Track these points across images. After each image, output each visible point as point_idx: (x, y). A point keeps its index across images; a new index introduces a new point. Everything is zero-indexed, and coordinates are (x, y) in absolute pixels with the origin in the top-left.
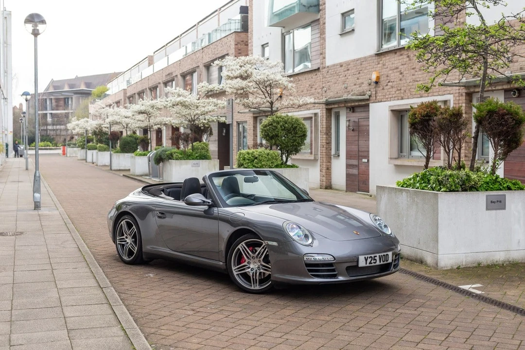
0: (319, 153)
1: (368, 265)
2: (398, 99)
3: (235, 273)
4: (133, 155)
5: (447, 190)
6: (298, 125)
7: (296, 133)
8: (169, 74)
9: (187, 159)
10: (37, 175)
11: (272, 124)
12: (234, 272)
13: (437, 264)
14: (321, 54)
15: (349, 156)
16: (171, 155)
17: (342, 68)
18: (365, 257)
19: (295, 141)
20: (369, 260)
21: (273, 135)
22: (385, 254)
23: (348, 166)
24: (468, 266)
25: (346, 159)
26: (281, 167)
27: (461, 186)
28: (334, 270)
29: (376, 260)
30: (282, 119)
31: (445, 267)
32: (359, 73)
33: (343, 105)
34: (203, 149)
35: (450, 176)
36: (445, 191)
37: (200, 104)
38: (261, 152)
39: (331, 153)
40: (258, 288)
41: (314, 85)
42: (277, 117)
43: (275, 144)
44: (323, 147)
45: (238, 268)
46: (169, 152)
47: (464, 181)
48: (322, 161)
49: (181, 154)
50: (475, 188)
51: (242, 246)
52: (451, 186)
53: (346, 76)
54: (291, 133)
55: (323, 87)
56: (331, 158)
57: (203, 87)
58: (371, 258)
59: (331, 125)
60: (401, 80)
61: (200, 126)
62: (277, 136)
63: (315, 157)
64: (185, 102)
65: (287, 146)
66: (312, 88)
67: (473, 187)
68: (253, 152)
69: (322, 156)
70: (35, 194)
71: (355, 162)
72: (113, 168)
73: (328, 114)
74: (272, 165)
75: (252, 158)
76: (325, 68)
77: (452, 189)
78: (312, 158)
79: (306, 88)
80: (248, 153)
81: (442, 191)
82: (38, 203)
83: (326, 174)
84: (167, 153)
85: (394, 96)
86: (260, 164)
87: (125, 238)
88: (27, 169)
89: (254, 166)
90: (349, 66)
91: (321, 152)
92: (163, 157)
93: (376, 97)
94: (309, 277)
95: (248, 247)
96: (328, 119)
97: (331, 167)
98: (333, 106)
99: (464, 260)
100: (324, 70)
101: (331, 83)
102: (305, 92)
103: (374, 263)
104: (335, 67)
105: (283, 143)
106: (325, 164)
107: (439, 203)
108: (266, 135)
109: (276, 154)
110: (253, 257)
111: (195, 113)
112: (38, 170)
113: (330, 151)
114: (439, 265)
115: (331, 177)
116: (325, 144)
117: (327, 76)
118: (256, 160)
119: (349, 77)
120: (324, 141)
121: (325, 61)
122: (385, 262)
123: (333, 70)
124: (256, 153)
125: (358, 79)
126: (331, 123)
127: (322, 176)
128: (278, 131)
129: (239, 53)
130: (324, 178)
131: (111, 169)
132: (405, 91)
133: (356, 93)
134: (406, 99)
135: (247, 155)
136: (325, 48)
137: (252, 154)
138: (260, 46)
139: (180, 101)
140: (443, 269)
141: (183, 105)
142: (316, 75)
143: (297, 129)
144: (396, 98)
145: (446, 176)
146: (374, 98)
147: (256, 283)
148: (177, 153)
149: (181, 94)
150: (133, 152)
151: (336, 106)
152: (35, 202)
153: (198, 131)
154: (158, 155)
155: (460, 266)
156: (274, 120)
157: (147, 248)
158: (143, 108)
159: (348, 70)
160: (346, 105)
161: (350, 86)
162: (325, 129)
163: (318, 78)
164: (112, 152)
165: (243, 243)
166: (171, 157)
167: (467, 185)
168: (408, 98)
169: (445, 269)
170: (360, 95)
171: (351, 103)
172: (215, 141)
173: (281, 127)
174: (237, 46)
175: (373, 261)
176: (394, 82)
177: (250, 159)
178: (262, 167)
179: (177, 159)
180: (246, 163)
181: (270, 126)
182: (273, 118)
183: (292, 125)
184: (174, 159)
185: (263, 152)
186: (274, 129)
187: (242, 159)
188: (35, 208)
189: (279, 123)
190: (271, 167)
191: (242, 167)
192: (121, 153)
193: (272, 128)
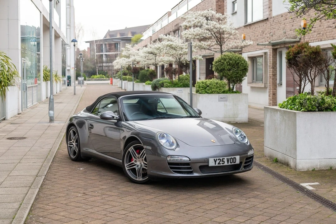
0: (268, 82)
1: (217, 165)
2: (318, 41)
3: (127, 169)
4: (144, 84)
5: (306, 110)
6: (240, 61)
7: (238, 68)
8: (177, 25)
9: (174, 87)
10: (52, 98)
11: (220, 61)
12: (126, 167)
13: (296, 167)
14: (269, 7)
15: (288, 85)
16: (163, 83)
17: (283, 18)
18: (214, 159)
19: (238, 73)
20: (218, 162)
21: (221, 69)
22: (233, 157)
23: (288, 92)
24: (322, 169)
25: (286, 87)
26: (227, 93)
27: (318, 107)
28: (190, 168)
29: (224, 161)
31: (302, 169)
32: (293, 21)
33: (283, 46)
34: (186, 80)
35: (308, 99)
36: (305, 111)
37: (184, 47)
38: (212, 82)
39: (276, 82)
40: (141, 179)
41: (265, 31)
42: (224, 55)
43: (224, 76)
44: (271, 78)
45: (128, 165)
46: (161, 82)
47: (320, 103)
48: (270, 88)
49: (170, 83)
50: (330, 109)
51: (131, 149)
52: (309, 107)
53: (285, 24)
54: (234, 67)
55: (271, 33)
56: (276, 86)
57: (185, 34)
58: (219, 160)
59: (276, 61)
60: (320, 26)
61: (183, 62)
63: (265, 86)
64: (171, 45)
65: (232, 77)
66: (263, 33)
67: (328, 108)
68: (207, 82)
69: (270, 85)
70: (50, 111)
71: (291, 89)
73: (274, 53)
74: (220, 92)
75: (205, 86)
76: (271, 18)
77: (309, 110)
78: (263, 86)
79: (260, 33)
80: (203, 83)
81: (302, 111)
82: (52, 118)
83: (273, 98)
84: (160, 82)
85: (316, 39)
86: (210, 91)
87: (72, 142)
88: (75, 94)
89: (206, 92)
90: (287, 16)
91: (269, 82)
92: (157, 85)
93: (304, 39)
94: (171, 173)
95: (136, 150)
96: (274, 56)
97: (276, 93)
98: (277, 47)
99: (319, 164)
100: (271, 20)
101: (276, 29)
102: (259, 36)
103: (222, 163)
104: (278, 17)
105: (229, 75)
106: (272, 91)
107: (297, 120)
109: (223, 83)
110: (138, 157)
111: (179, 53)
113: (276, 81)
114: (297, 167)
115: (276, 101)
116: (272, 75)
117: (273, 24)
118: (208, 88)
119: (287, 25)
120: (271, 73)
121: (272, 13)
122: (233, 164)
123: (277, 20)
124: (208, 82)
125: (293, 26)
126: (276, 60)
127: (270, 100)
128: (225, 66)
129: (220, 8)
130: (271, 101)
132: (323, 35)
133: (292, 36)
134: (323, 41)
135: (202, 84)
136: (272, 3)
137: (206, 83)
138: (232, 3)
139: (168, 44)
140: (301, 170)
141: (171, 47)
142: (266, 23)
143: (239, 65)
144: (317, 40)
145: (305, 100)
146: (303, 40)
147: (140, 176)
148: (167, 82)
149: (170, 39)
150: (145, 82)
151: (279, 47)
152: (50, 117)
153: (183, 66)
154: (153, 84)
155: (315, 169)
156: (222, 58)
157: (84, 149)
158: (150, 50)
159: (286, 19)
160: (285, 46)
161: (288, 31)
162: (272, 64)
163: (268, 26)
164: (134, 82)
165: (132, 147)
166: (162, 85)
167: (323, 106)
168: (325, 40)
169: (303, 170)
170: (294, 38)
171: (288, 44)
172: (204, 73)
173: (227, 63)
174: (217, 3)
175: (221, 162)
176: (316, 28)
177: (203, 86)
178: (212, 93)
179: (166, 87)
180: (200, 90)
181: (219, 63)
182: (222, 57)
183: (236, 61)
184: (164, 87)
185: (213, 82)
186: (222, 65)
187: (198, 87)
188: (50, 121)
189: (226, 60)
190: (219, 93)
191: (198, 93)
192: (140, 82)
193: (221, 64)
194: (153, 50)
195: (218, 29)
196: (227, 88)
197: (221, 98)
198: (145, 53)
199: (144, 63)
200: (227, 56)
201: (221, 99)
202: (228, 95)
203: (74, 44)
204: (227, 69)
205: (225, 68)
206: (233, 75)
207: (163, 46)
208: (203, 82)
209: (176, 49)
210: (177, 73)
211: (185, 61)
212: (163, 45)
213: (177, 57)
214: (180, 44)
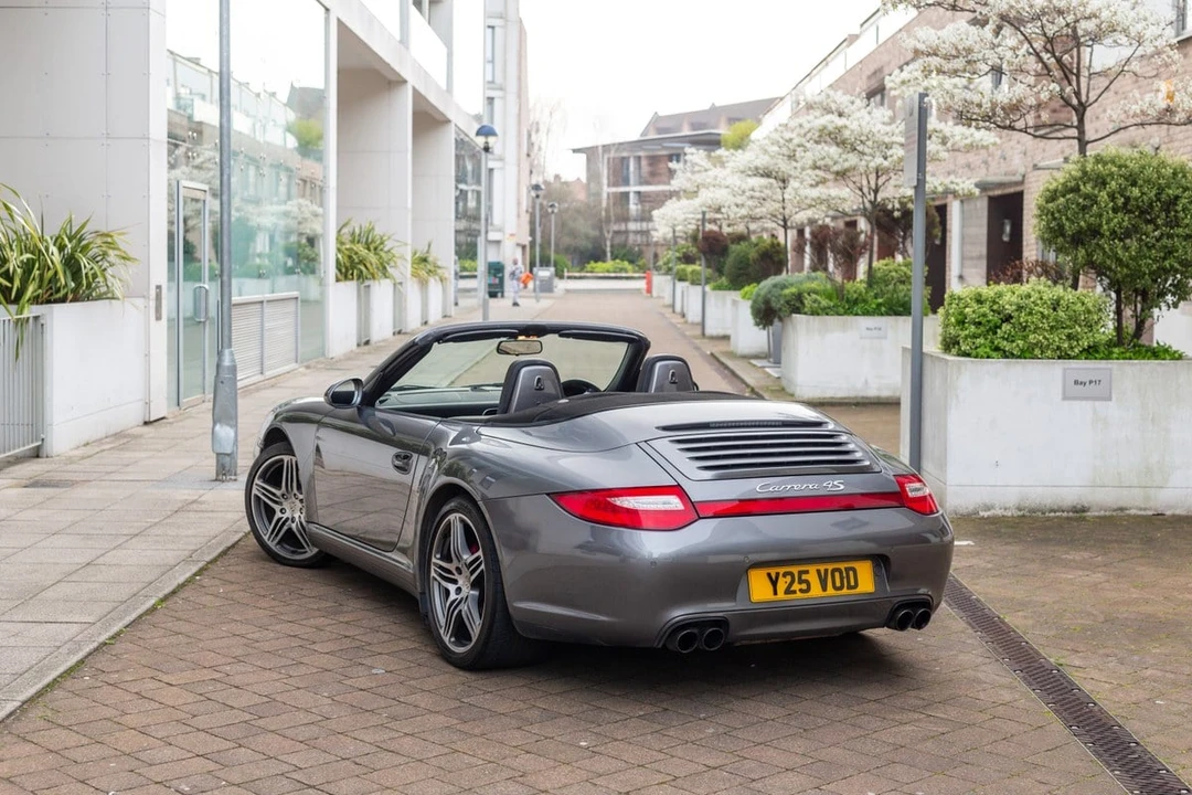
4: (737, 296)
6: (1186, 189)
7: (1174, 223)
8: (875, 73)
9: (845, 313)
10: (227, 362)
11: (1076, 190)
16: (799, 297)
19: (1170, 252)
21: (1080, 232)
26: (1108, 357)
30: (1120, 167)
34: (903, 282)
37: (895, 139)
38: (1029, 296)
42: (1099, 159)
43: (1091, 264)
46: (793, 290)
49: (830, 297)
54: (1153, 221)
57: (903, 83)
61: (890, 207)
62: (1095, 232)
64: (839, 130)
65: (1136, 274)
68: (1000, 295)
70: (218, 427)
72: (710, 331)
74: (1072, 348)
75: (991, 316)
80: (979, 300)
82: (228, 459)
84: (787, 291)
86: (1021, 343)
89: (997, 349)
92: (775, 305)
105: (1119, 261)
108: (1051, 230)
109: (1090, 305)
111: (872, 165)
112: (230, 346)
118: (1006, 327)
124: (1007, 297)
128: (1101, 216)
131: (703, 334)
135: (976, 306)
139: (825, 128)
141: (837, 138)
143: (1179, 208)
148: (816, 292)
149: (833, 107)
150: (740, 289)
152: (218, 454)
153: (890, 224)
154: (760, 299)
156: (1085, 173)
158: (762, 161)
164: (708, 288)
166: (798, 305)
172: (979, 258)
173: (1112, 197)
177: (984, 320)
178: (1026, 353)
179: (814, 313)
180: (966, 337)
181: (1068, 196)
182: (1084, 166)
183: (1161, 190)
184: (805, 313)
185: (1035, 296)
186: (1084, 208)
187: (953, 320)
188: (217, 475)
189: (1104, 184)
190: (1064, 356)
191: (954, 351)
192: (730, 289)
193: (1078, 204)
194: (772, 162)
195: (1070, 19)
196: (1108, 328)
197: (1076, 382)
198: (742, 172)
199: (735, 214)
200: (1113, 162)
201: (1078, 389)
202: (1113, 365)
203: (487, 143)
204: (1113, 232)
205: (1100, 225)
206: (1142, 263)
207: (805, 135)
208: (980, 295)
209: (860, 148)
210: (861, 254)
211: (900, 203)
212: (803, 132)
213: (865, 182)
214: (880, 126)
